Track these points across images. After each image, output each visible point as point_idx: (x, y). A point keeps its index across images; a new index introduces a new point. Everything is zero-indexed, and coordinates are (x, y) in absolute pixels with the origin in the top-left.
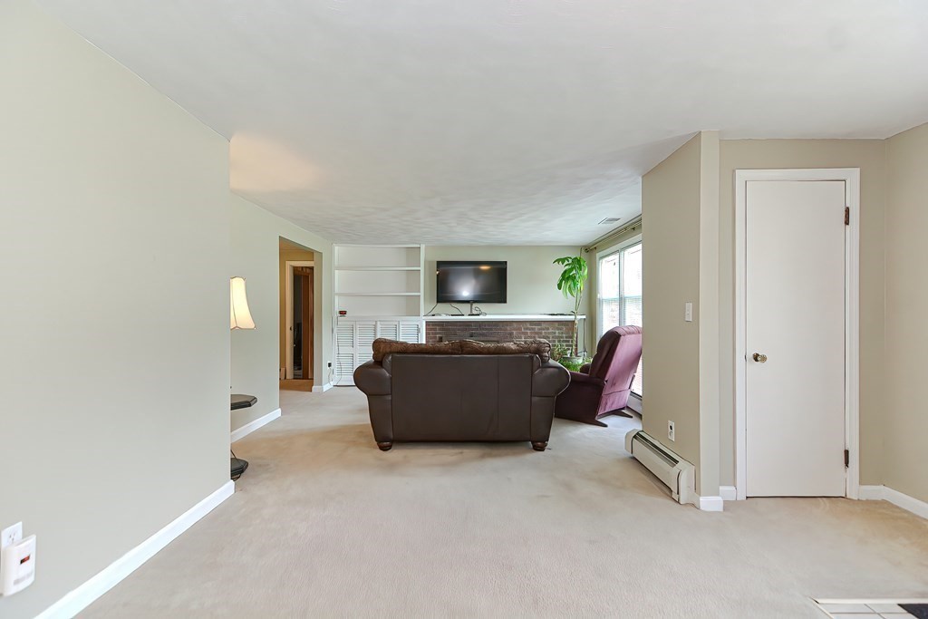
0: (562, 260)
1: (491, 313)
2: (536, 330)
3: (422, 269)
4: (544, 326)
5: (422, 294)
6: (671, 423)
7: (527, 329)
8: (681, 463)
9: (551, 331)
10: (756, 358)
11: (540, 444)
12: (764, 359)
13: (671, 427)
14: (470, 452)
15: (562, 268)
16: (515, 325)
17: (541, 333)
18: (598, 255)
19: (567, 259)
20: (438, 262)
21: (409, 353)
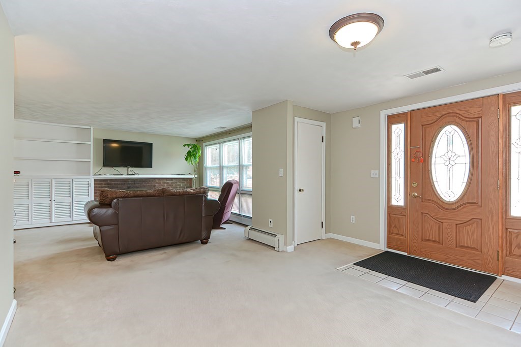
0: (188, 145)
1: (141, 174)
2: (170, 184)
3: (92, 143)
4: (174, 181)
5: (91, 160)
6: (270, 220)
7: (165, 183)
8: (278, 235)
9: (178, 184)
10: (300, 190)
11: (205, 241)
12: (303, 190)
13: (271, 222)
14: (170, 251)
15: (187, 149)
16: (157, 181)
17: (173, 185)
18: (204, 144)
19: (190, 144)
20: (103, 139)
21: (130, 197)
